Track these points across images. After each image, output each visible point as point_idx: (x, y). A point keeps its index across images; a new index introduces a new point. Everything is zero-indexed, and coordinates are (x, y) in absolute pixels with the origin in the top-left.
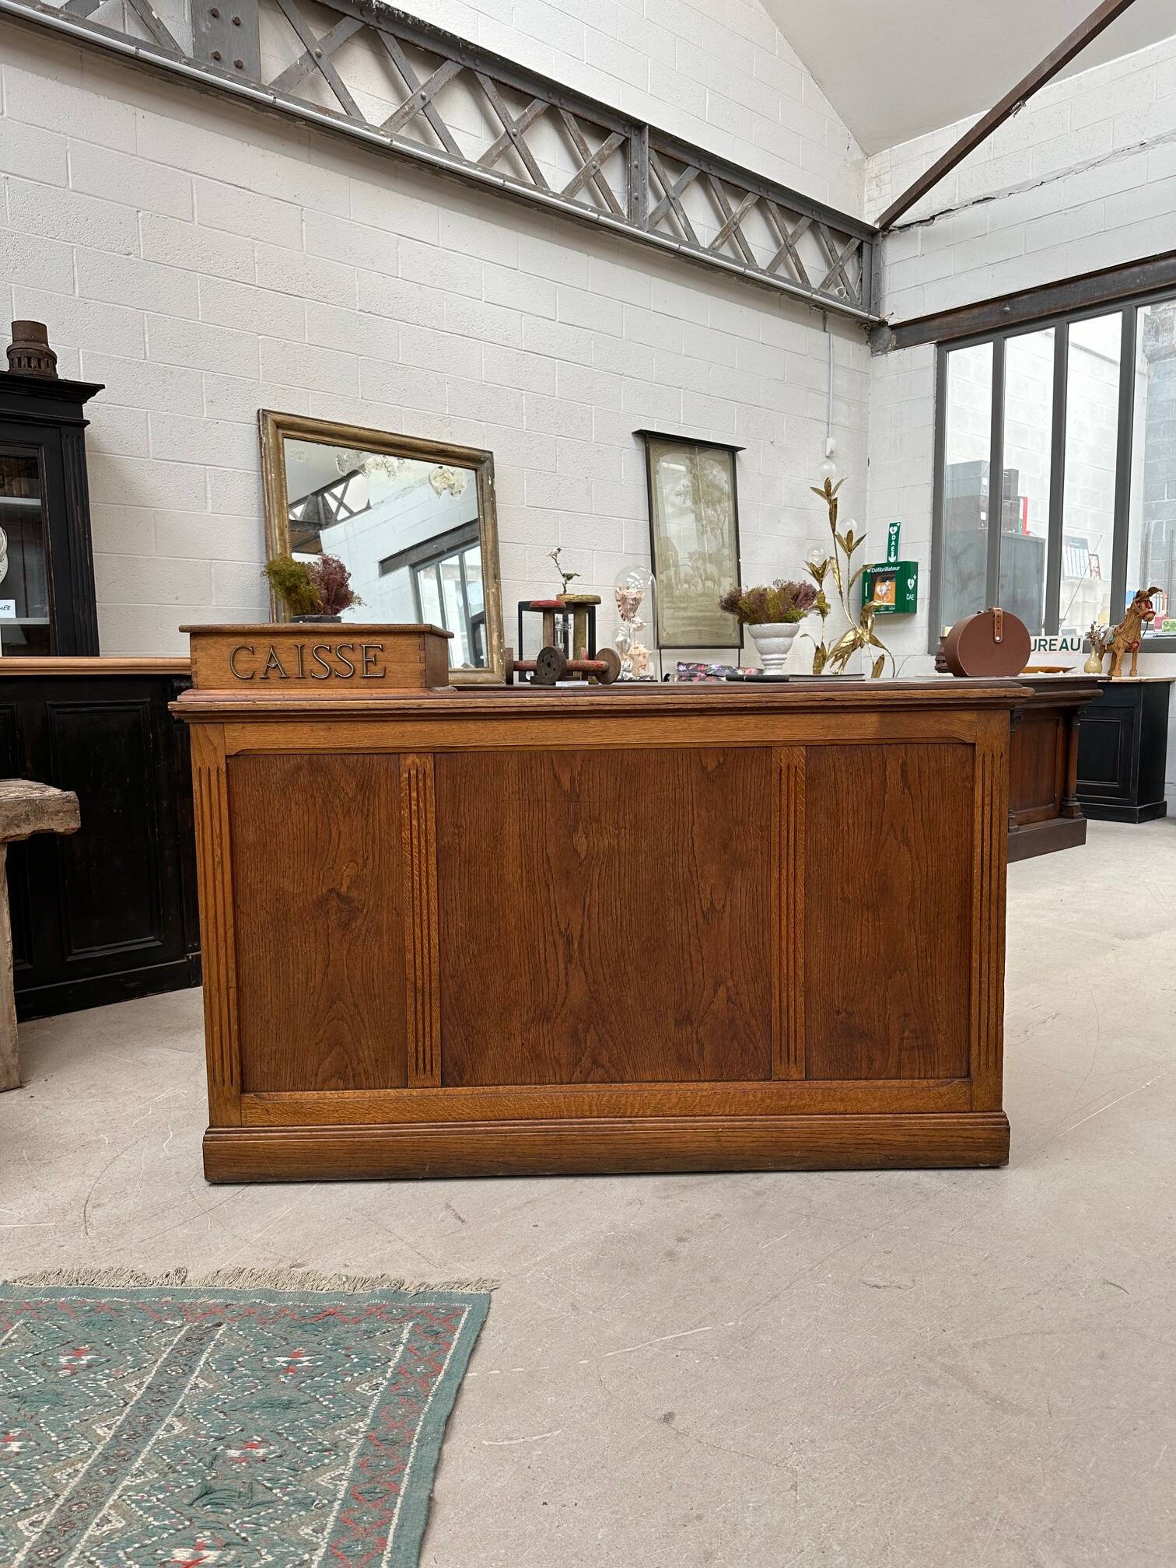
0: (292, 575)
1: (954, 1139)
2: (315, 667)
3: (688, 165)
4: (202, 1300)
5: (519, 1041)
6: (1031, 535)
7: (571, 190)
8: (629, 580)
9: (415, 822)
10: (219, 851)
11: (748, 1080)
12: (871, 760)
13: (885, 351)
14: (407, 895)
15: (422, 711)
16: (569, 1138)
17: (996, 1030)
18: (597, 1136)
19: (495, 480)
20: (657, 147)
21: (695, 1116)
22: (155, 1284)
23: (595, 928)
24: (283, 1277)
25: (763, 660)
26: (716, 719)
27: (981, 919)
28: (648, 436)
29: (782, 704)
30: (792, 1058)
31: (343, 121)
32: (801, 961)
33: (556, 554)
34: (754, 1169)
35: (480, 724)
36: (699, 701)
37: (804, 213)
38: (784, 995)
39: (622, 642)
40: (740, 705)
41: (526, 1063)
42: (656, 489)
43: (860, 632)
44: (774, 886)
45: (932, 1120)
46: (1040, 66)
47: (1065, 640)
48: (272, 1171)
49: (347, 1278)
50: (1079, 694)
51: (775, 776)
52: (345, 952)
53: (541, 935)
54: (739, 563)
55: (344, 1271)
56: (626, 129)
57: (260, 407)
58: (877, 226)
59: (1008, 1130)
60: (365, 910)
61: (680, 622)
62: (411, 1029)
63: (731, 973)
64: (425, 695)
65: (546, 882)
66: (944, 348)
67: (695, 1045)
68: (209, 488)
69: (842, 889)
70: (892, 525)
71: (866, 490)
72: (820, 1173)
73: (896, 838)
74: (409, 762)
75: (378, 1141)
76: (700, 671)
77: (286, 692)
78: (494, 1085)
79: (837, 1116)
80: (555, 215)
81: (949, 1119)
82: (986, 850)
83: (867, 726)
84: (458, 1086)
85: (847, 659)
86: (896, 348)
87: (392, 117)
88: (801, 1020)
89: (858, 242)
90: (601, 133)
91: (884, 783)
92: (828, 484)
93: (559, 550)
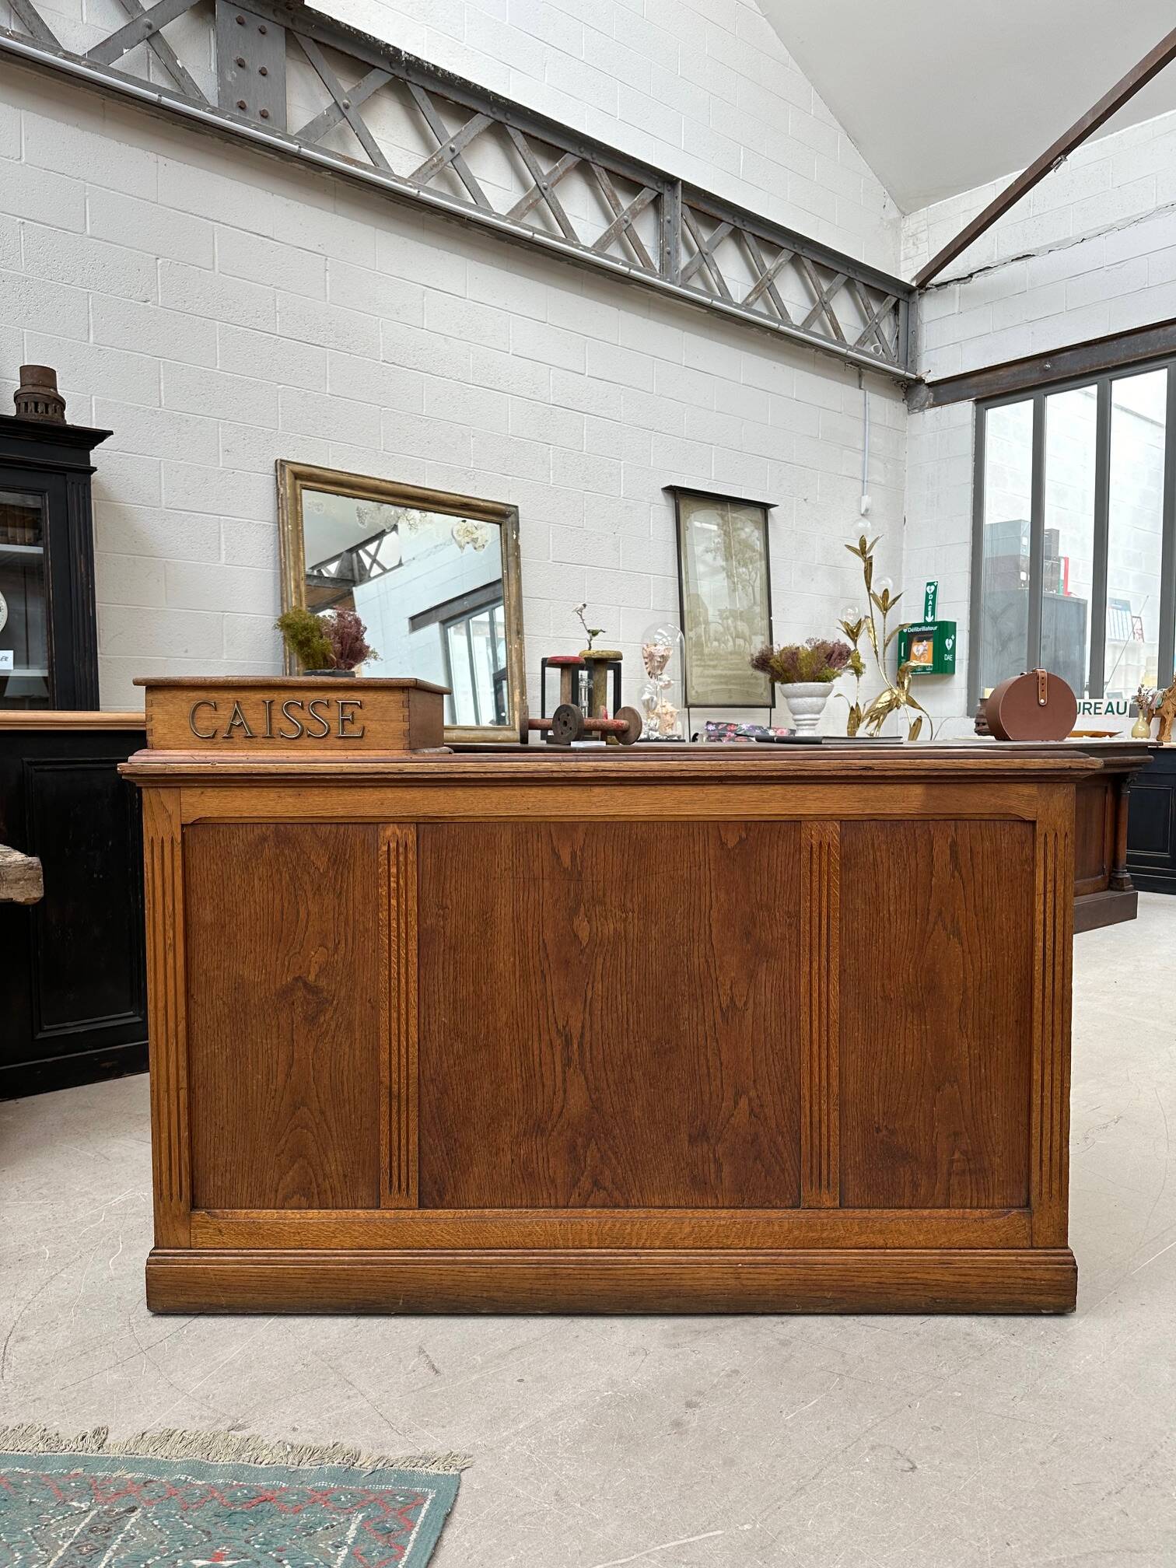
0: (305, 628)
1: (1012, 1280)
2: (285, 725)
3: (722, 221)
4: (118, 1473)
5: (509, 1157)
6: (1073, 596)
7: (602, 244)
8: (656, 636)
9: (394, 902)
10: (171, 932)
11: (774, 1207)
12: (915, 838)
13: (922, 408)
14: (383, 985)
15: (404, 776)
16: (564, 1271)
17: (1061, 1154)
18: (598, 1270)
19: (520, 534)
20: (690, 203)
21: (711, 1248)
22: (68, 1449)
23: (597, 1027)
24: (218, 1444)
25: (795, 720)
26: (738, 789)
27: (1043, 1024)
28: (678, 492)
29: (813, 773)
30: (824, 1183)
31: (370, 172)
32: (835, 1069)
33: (581, 610)
34: (778, 1311)
35: (470, 792)
36: (718, 768)
37: (839, 270)
38: (816, 1108)
39: (648, 700)
40: (765, 774)
41: (516, 1183)
42: (685, 545)
43: (896, 692)
44: (804, 981)
45: (985, 1257)
46: (1082, 121)
47: (1110, 704)
48: (223, 1301)
49: (292, 1447)
50: (1128, 760)
51: (805, 854)
52: (312, 1050)
53: (536, 1032)
54: (770, 622)
55: (291, 1438)
56: (659, 184)
57: (279, 457)
58: (914, 284)
59: (1076, 1270)
60: (335, 1002)
61: (710, 680)
62: (384, 1141)
63: (755, 1081)
64: (408, 757)
65: (542, 972)
66: (982, 406)
67: (712, 1166)
68: (223, 539)
69: (883, 985)
70: (929, 584)
71: (902, 549)
72: (855, 1318)
73: (945, 928)
74: (389, 833)
75: (344, 1270)
76: (731, 731)
77: (251, 753)
78: (479, 1208)
79: (876, 1251)
80: (585, 268)
81: (1007, 1256)
82: (1049, 943)
83: (911, 800)
84: (437, 1208)
85: (883, 720)
86: (933, 406)
87: (420, 169)
88: (834, 1140)
89: (894, 300)
90: (633, 188)
91: (931, 863)
92: (863, 543)
93: (585, 605)
